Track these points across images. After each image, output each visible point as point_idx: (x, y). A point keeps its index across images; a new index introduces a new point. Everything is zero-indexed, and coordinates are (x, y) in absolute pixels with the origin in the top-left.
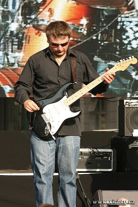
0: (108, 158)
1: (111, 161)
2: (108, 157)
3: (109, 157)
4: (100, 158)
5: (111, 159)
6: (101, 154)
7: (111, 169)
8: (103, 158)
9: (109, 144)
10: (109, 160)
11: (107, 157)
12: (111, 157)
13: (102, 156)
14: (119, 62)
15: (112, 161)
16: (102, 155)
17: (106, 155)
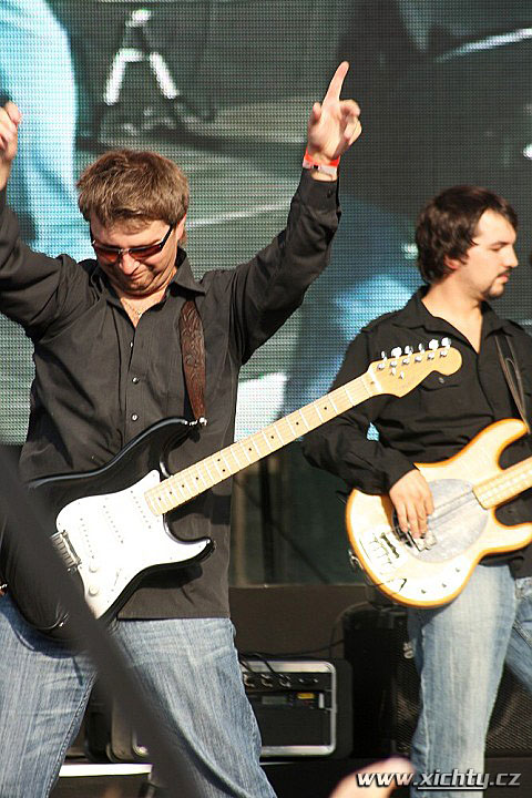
0: (316, 700)
1: (329, 712)
2: (317, 693)
3: (321, 696)
4: (282, 700)
5: (328, 703)
6: (285, 680)
7: (329, 744)
8: (295, 698)
9: (336, 640)
10: (321, 705)
11: (311, 696)
12: (330, 694)
13: (293, 692)
14: (389, 356)
15: (334, 710)
16: (288, 685)
17: (305, 688)
